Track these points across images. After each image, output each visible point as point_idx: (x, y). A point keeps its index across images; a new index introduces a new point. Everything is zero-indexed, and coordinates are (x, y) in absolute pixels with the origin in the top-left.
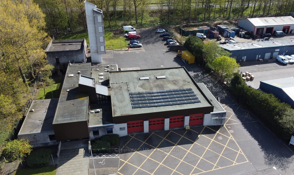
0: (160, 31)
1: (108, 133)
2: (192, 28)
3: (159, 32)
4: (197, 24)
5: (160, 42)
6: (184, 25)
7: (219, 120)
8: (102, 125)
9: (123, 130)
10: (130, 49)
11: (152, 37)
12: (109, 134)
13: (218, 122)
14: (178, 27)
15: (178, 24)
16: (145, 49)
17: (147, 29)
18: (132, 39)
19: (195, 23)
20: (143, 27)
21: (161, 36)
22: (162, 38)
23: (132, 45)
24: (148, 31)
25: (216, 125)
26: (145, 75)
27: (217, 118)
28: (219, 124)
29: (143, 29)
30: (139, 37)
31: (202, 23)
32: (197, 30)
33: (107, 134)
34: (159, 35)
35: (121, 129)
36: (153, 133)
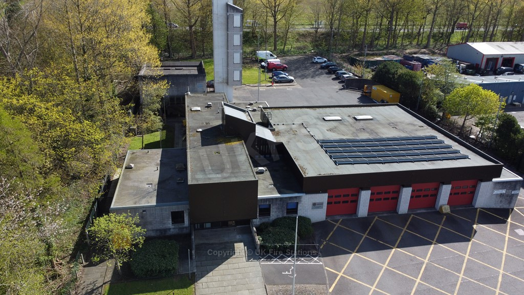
0: (319, 61)
1: (287, 213)
2: (372, 57)
3: (317, 63)
4: (377, 52)
5: (323, 76)
6: (355, 53)
7: (507, 196)
8: (278, 195)
9: (318, 208)
10: (275, 84)
11: (306, 68)
12: (290, 215)
13: (504, 200)
14: (346, 56)
15: (344, 53)
16: (300, 84)
17: (295, 57)
18: (274, 70)
19: (373, 51)
20: (288, 55)
21: (322, 68)
22: (326, 71)
23: (277, 78)
24: (298, 61)
25: (498, 207)
26: (331, 113)
27: (504, 191)
28: (506, 206)
29: (288, 58)
30: (286, 67)
31: (385, 51)
32: (381, 59)
33: (285, 215)
34: (319, 66)
35: (314, 205)
36: (376, 218)
